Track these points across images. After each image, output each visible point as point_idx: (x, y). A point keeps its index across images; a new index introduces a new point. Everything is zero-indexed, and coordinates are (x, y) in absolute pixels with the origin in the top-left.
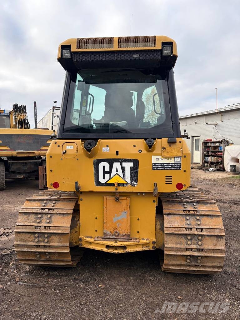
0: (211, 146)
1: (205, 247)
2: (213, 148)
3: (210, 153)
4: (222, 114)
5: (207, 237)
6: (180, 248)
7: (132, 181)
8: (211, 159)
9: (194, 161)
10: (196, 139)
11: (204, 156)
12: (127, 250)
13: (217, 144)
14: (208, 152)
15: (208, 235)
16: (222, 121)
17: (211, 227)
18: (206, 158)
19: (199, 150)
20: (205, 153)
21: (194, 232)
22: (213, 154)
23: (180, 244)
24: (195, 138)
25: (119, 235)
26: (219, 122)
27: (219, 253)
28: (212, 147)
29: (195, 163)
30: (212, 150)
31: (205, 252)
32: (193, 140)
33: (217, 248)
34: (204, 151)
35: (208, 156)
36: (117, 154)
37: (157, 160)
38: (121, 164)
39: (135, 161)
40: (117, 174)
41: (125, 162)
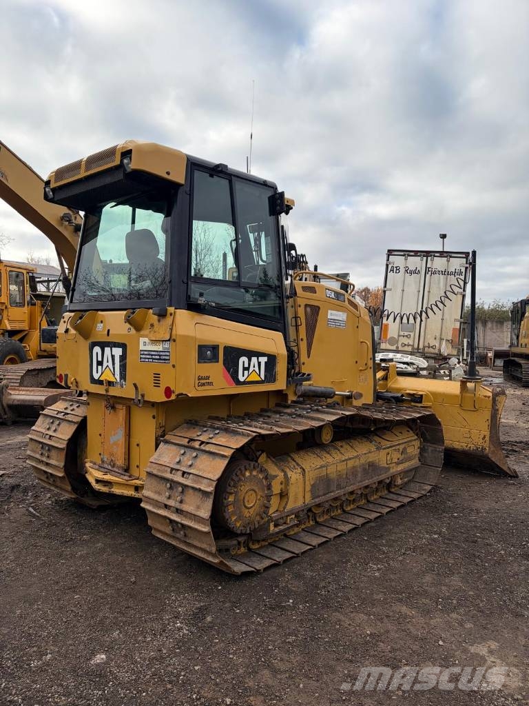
1: (185, 507)
5: (191, 491)
6: (157, 501)
7: (121, 379)
12: (112, 490)
15: (193, 488)
17: (200, 474)
21: (178, 478)
23: (159, 493)
25: (113, 466)
27: (202, 524)
31: (185, 516)
33: (198, 513)
36: (108, 335)
37: (145, 344)
38: (111, 350)
39: (123, 346)
40: (108, 366)
41: (115, 347)
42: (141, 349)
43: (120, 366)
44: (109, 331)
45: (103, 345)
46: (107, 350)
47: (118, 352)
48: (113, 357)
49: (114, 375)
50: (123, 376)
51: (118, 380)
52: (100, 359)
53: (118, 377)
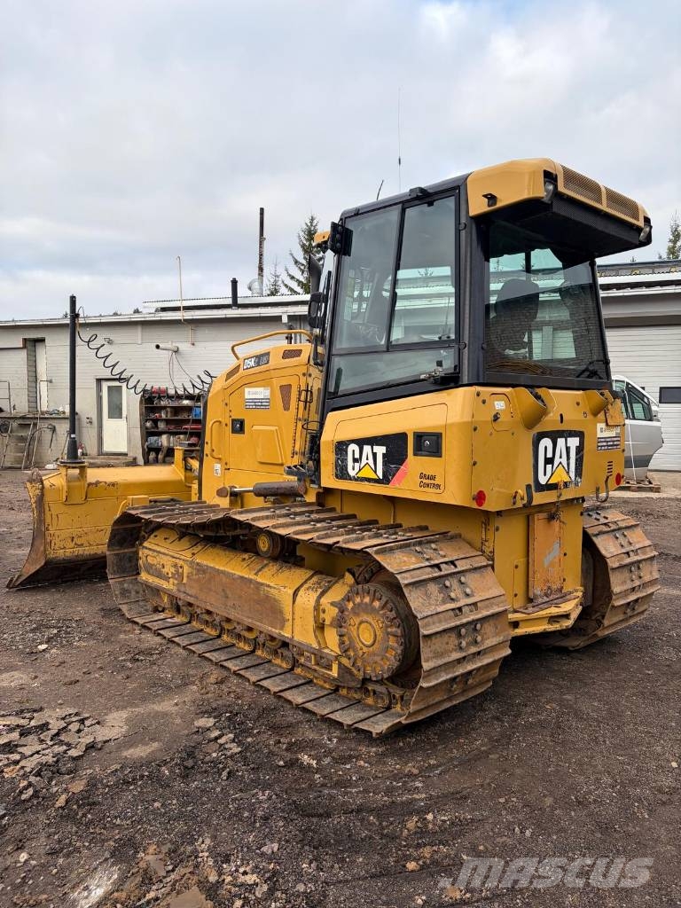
0: (165, 408)
2: (171, 412)
3: (162, 426)
4: (193, 326)
7: (576, 476)
8: (169, 442)
9: (107, 448)
10: (109, 387)
11: (147, 432)
13: (186, 402)
14: (155, 422)
16: (193, 344)
18: (152, 439)
19: (120, 416)
20: (148, 424)
22: (172, 428)
24: (105, 385)
26: (184, 347)
28: (169, 410)
29: (107, 454)
30: (169, 417)
32: (99, 389)
34: (147, 420)
35: (159, 434)
36: (562, 422)
37: (602, 431)
38: (566, 440)
39: (580, 435)
40: (560, 463)
41: (570, 437)
42: (598, 436)
43: (576, 460)
44: (561, 416)
45: (554, 436)
46: (561, 441)
47: (574, 442)
48: (568, 449)
49: (568, 473)
50: (579, 472)
51: (573, 478)
52: (550, 455)
53: (572, 474)
